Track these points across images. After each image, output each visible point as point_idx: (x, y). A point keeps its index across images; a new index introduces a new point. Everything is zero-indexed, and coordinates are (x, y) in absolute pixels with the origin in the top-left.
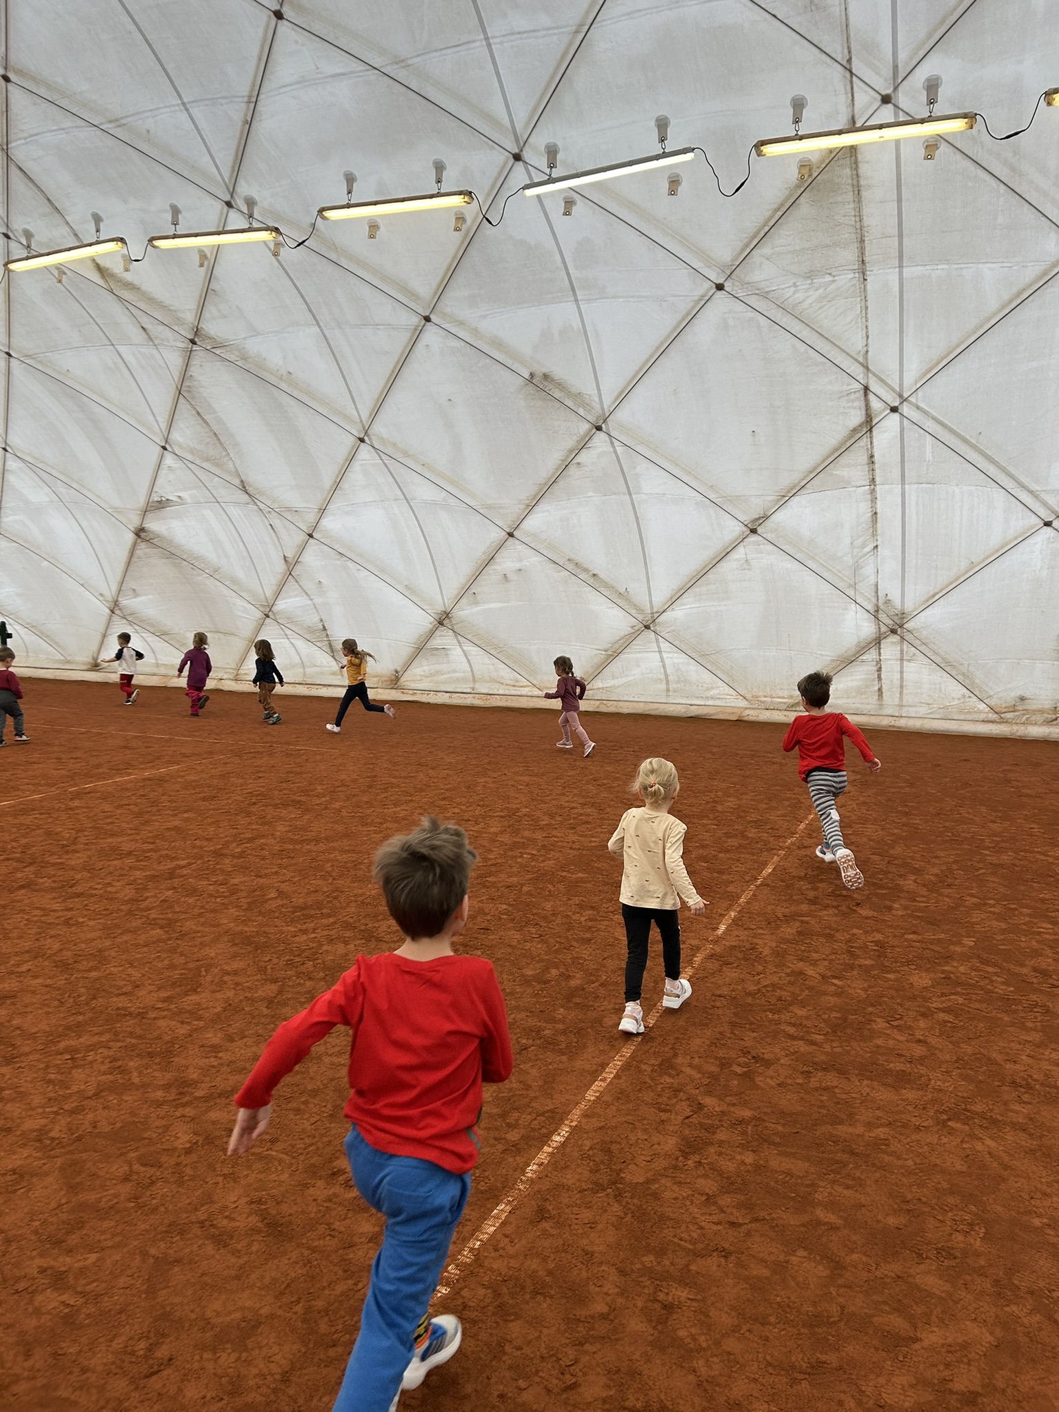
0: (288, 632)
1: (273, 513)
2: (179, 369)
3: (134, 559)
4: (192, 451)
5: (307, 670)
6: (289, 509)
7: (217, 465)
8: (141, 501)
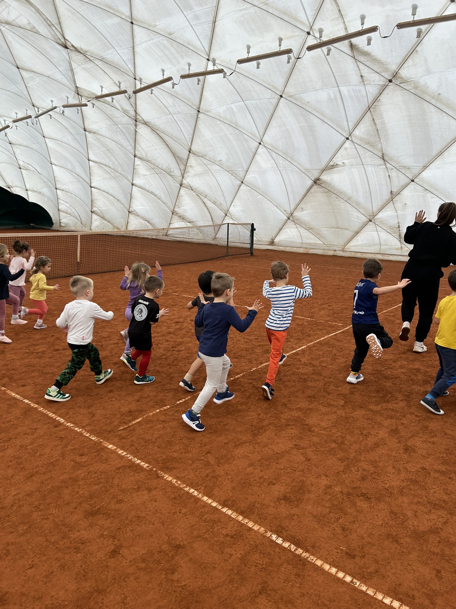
0: (379, 228)
1: (395, 170)
2: (374, 96)
3: (308, 194)
4: (361, 140)
5: (381, 247)
6: (404, 167)
7: (372, 146)
8: (323, 165)
